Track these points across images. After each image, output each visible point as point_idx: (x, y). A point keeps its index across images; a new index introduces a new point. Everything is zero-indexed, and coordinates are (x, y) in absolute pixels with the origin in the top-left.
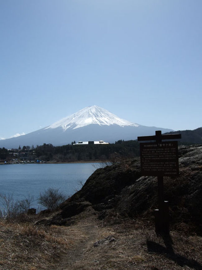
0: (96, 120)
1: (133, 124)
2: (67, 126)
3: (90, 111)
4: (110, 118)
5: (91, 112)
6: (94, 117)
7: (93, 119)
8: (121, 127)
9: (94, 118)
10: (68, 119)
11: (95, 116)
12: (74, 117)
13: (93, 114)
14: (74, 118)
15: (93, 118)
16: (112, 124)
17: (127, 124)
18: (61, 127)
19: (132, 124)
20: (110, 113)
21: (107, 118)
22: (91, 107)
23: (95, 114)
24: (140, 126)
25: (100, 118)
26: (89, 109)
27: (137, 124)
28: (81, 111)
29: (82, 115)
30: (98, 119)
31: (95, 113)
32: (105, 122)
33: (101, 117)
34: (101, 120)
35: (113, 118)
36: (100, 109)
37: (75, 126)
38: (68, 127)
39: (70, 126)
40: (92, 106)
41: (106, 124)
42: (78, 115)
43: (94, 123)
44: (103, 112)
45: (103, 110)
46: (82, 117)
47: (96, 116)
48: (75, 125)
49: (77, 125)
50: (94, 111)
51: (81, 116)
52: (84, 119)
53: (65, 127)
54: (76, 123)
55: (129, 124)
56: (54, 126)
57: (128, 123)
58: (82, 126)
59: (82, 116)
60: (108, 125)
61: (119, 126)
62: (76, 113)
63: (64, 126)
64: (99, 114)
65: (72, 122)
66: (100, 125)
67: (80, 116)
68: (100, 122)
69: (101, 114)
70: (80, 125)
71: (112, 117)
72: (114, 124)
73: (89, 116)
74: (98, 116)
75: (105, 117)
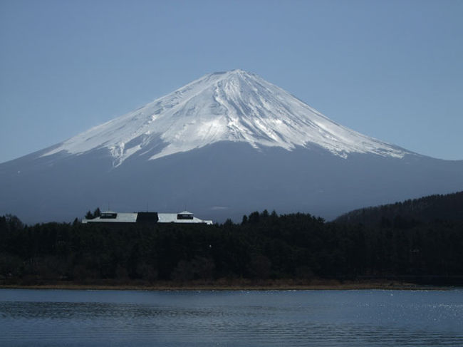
0: (242, 129)
1: (383, 147)
2: (129, 146)
3: (217, 91)
4: (296, 120)
5: (224, 96)
6: (232, 112)
7: (230, 124)
8: (338, 157)
9: (235, 122)
10: (134, 119)
11: (239, 114)
12: (158, 112)
13: (231, 103)
14: (155, 117)
15: (228, 117)
16: (302, 143)
17: (362, 146)
18: (106, 151)
19: (377, 146)
20: (295, 103)
21: (284, 122)
22: (223, 77)
23: (237, 103)
24: (411, 157)
25: (257, 122)
26: (216, 83)
27: (399, 148)
28: (184, 91)
29: (187, 108)
30: (250, 124)
31: (239, 99)
32: (274, 137)
33: (263, 115)
34: (262, 127)
35: (308, 123)
36: (257, 85)
37: (158, 150)
38: (131, 152)
39: (138, 147)
40: (228, 74)
41: (281, 144)
42: (172, 106)
43: (231, 138)
44: (268, 97)
45: (269, 87)
46: (187, 115)
47: (242, 110)
48: (158, 143)
49: (168, 144)
50: (233, 90)
51: (182, 110)
52: (194, 122)
53: (120, 148)
54: (163, 136)
55: (369, 149)
56: (77, 144)
57: (363, 143)
58: (185, 149)
59: (188, 112)
60: (287, 146)
61: (326, 152)
62: (164, 99)
63: (117, 147)
64: (253, 105)
65: (148, 133)
66: (254, 146)
67: (177, 108)
68: (255, 135)
69: (261, 104)
70: (179, 143)
71: (304, 116)
72: (309, 144)
73: (215, 111)
74: (248, 111)
75: (276, 118)
